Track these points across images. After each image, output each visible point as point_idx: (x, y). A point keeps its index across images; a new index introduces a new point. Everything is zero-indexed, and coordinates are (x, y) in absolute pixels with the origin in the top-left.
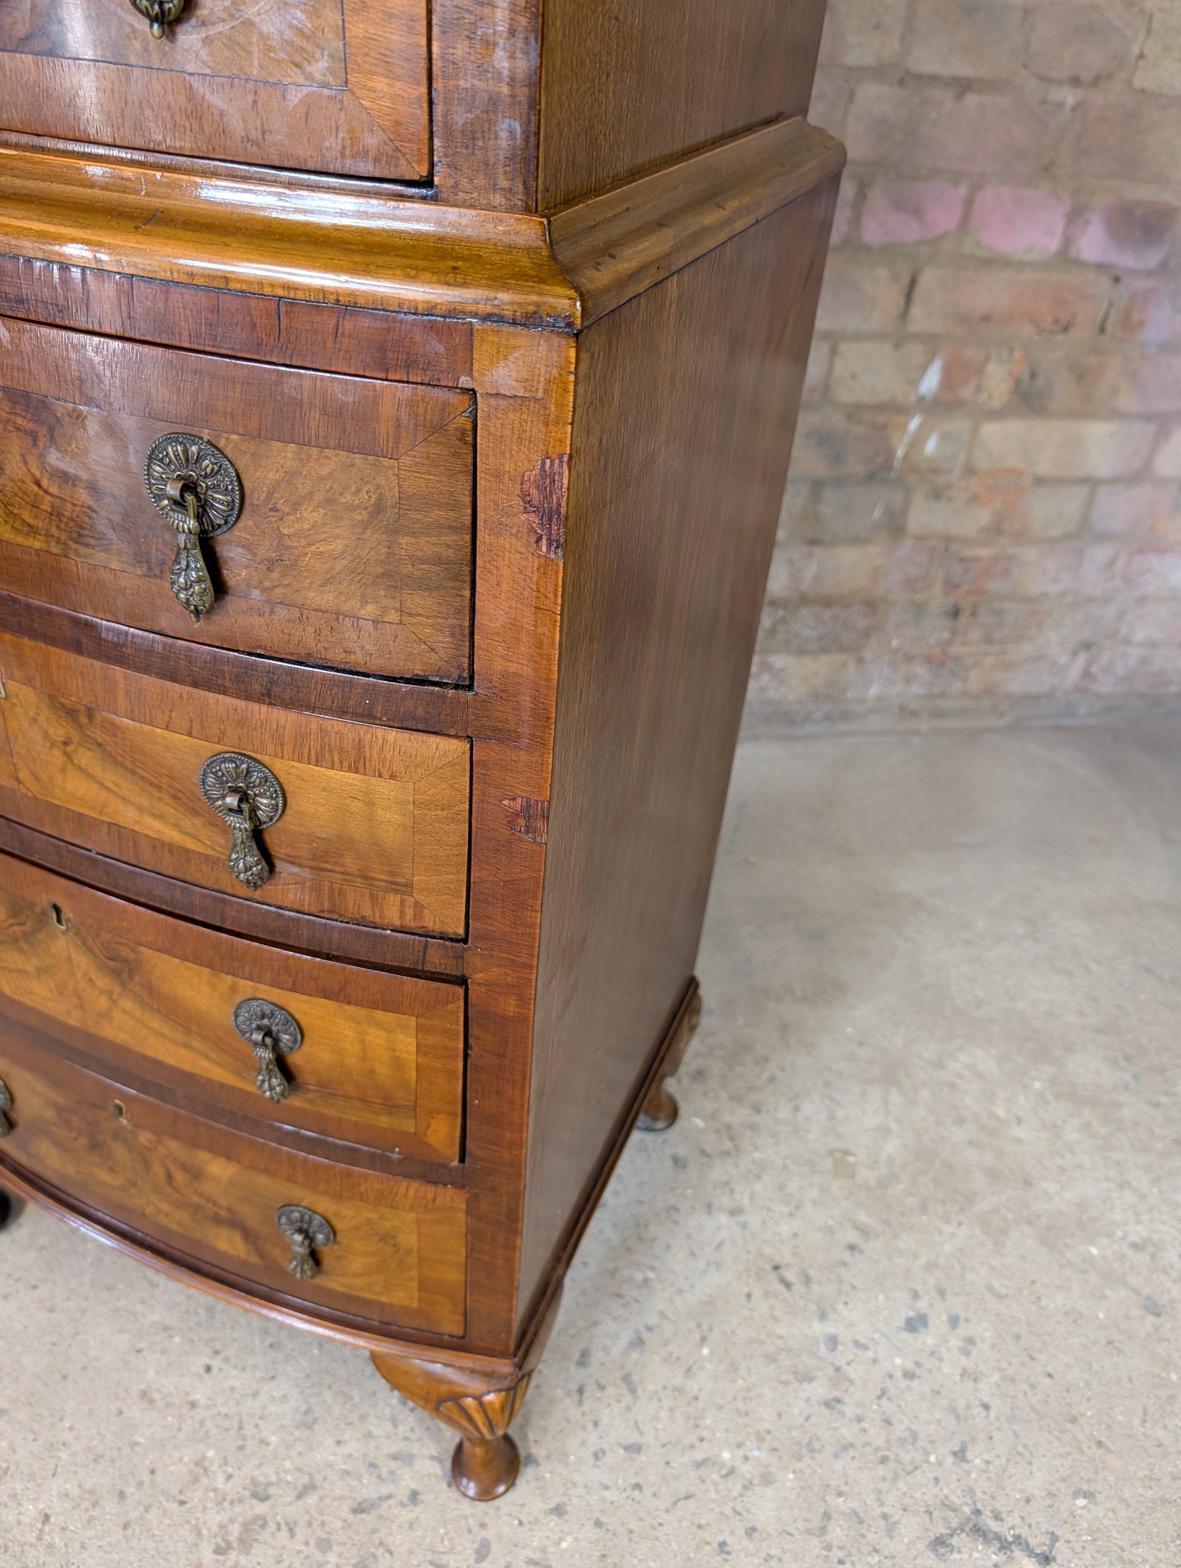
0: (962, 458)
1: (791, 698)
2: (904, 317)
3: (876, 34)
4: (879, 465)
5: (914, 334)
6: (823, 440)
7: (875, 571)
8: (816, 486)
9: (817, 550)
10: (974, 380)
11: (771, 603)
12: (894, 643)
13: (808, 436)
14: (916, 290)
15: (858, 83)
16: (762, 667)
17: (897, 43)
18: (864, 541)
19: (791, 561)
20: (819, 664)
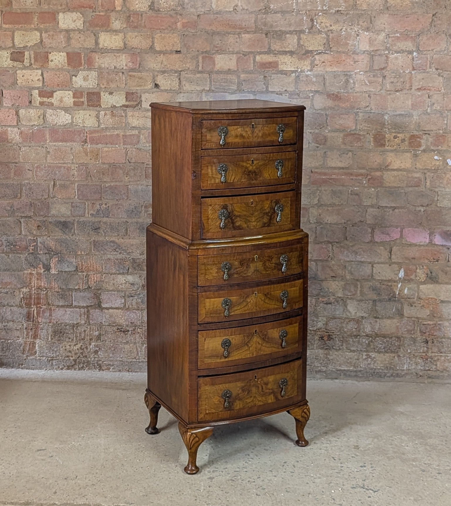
0: (416, 295)
1: (379, 368)
2: (390, 258)
3: (370, 199)
4: (392, 296)
5: (394, 262)
6: (374, 289)
7: (397, 327)
8: (374, 301)
9: (378, 320)
10: (414, 274)
11: (367, 336)
12: (409, 351)
13: (370, 288)
14: (392, 251)
15: (368, 208)
16: (369, 356)
17: (375, 201)
18: (392, 318)
19: (371, 323)
20: (385, 357)
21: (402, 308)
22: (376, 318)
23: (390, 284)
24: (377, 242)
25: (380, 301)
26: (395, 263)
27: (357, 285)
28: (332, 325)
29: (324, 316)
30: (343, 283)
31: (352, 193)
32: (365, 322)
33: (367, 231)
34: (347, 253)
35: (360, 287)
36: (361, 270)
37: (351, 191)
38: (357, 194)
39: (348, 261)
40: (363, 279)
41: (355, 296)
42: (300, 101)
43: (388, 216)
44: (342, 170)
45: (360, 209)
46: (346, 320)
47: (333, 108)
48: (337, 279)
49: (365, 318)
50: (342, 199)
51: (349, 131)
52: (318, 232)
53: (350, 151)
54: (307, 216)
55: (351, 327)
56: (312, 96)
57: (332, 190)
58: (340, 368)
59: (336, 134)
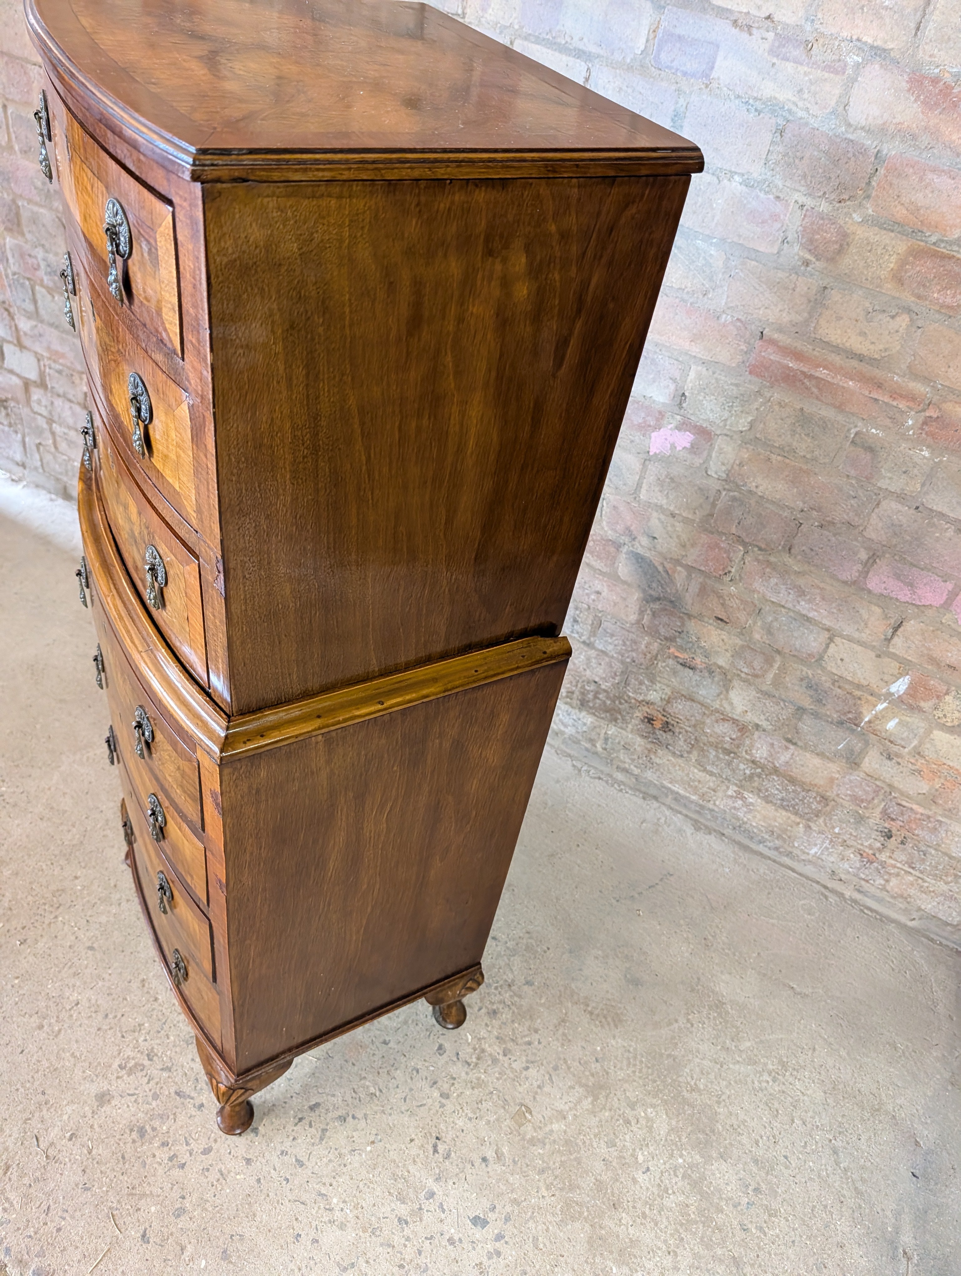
0: (915, 742)
1: (754, 824)
2: (889, 640)
3: (904, 476)
4: (850, 719)
5: (894, 654)
6: (811, 686)
7: (832, 780)
8: (800, 710)
9: (792, 747)
10: (935, 701)
11: (753, 762)
12: (837, 830)
13: (802, 680)
14: (901, 629)
15: (885, 498)
16: (739, 796)
17: (918, 486)
18: (828, 758)
19: (772, 745)
20: (778, 814)
21: (863, 753)
22: (789, 741)
23: (858, 693)
24: (870, 592)
25: (816, 715)
26: (894, 656)
27: (774, 661)
28: (679, 708)
29: (668, 686)
30: (739, 642)
31: (858, 440)
32: (760, 737)
33: (855, 554)
34: (777, 584)
35: (779, 668)
36: (796, 634)
37: (856, 434)
38: (870, 449)
39: (773, 602)
40: (794, 656)
41: (760, 680)
42: (805, 74)
43: (937, 540)
44: (855, 363)
45: (860, 492)
46: (717, 715)
47: (914, 137)
48: (727, 627)
49: (764, 730)
50: (819, 446)
51: (933, 239)
52: (719, 505)
53: (909, 310)
54: (705, 453)
55: (724, 730)
56: (857, 65)
57: (802, 409)
58: (670, 785)
59: (886, 238)
